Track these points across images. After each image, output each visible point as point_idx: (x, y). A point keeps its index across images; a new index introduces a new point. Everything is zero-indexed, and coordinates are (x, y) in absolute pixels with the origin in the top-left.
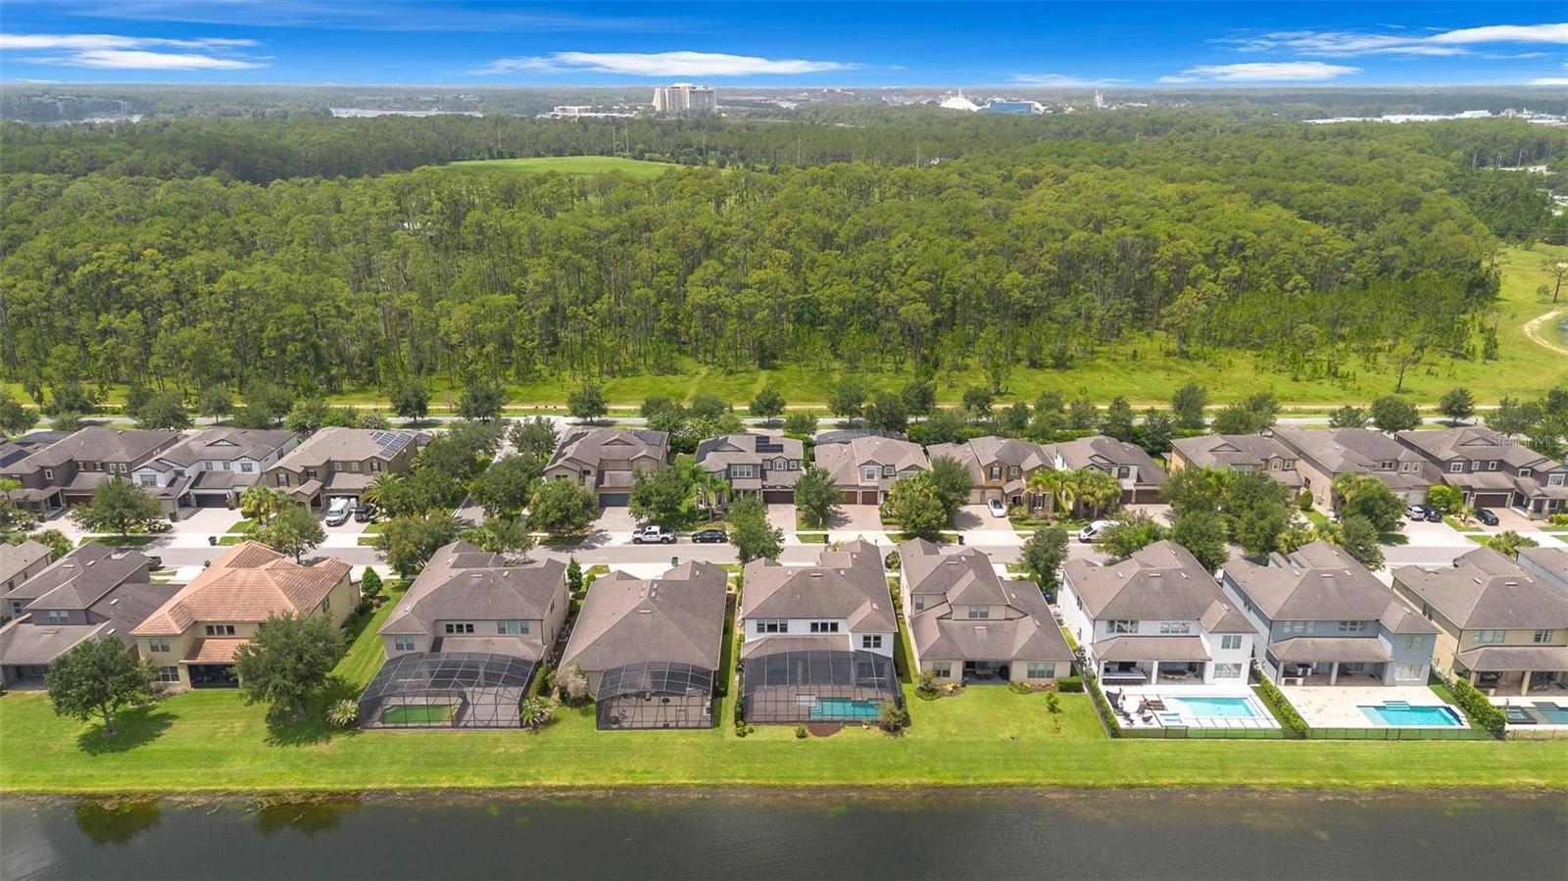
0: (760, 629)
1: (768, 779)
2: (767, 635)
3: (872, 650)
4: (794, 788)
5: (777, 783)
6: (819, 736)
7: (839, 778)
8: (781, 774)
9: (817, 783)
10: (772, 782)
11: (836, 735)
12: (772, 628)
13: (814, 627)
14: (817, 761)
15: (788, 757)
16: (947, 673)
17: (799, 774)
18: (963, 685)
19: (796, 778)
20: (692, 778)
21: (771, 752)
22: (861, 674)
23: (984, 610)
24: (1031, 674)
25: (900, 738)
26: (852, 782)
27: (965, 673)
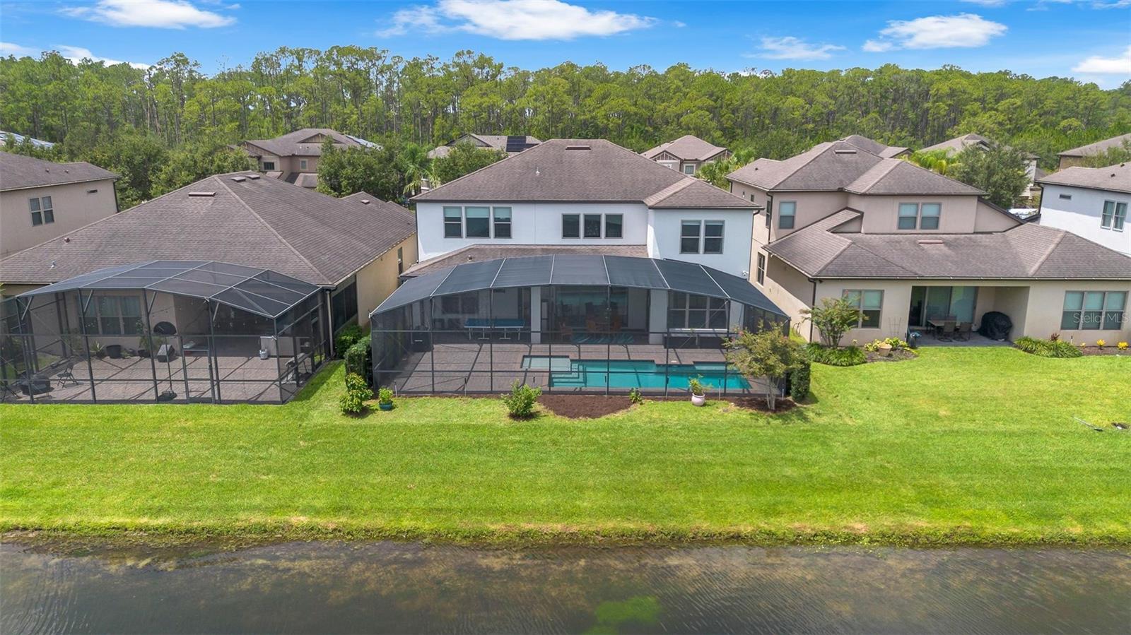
0: (452, 229)
1: (397, 513)
2: (464, 243)
3: (701, 259)
4: (479, 542)
5: (426, 525)
6: (573, 415)
7: (629, 513)
8: (443, 503)
9: (557, 527)
10: (407, 523)
11: (620, 415)
12: (478, 228)
13: (570, 227)
14: (562, 469)
15: (473, 458)
16: (873, 319)
17: (502, 500)
18: (913, 345)
19: (488, 512)
20: (142, 512)
21: (426, 448)
22: (675, 319)
23: (930, 211)
24: (1070, 321)
25: (796, 424)
26: (672, 524)
27: (915, 316)
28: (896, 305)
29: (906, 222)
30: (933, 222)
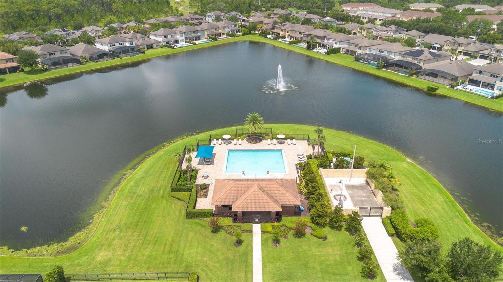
2: (112, 47)
3: (132, 45)
13: (120, 44)
24: (156, 46)
27: (147, 48)
28: (145, 47)
29: (143, 40)
30: (144, 39)
